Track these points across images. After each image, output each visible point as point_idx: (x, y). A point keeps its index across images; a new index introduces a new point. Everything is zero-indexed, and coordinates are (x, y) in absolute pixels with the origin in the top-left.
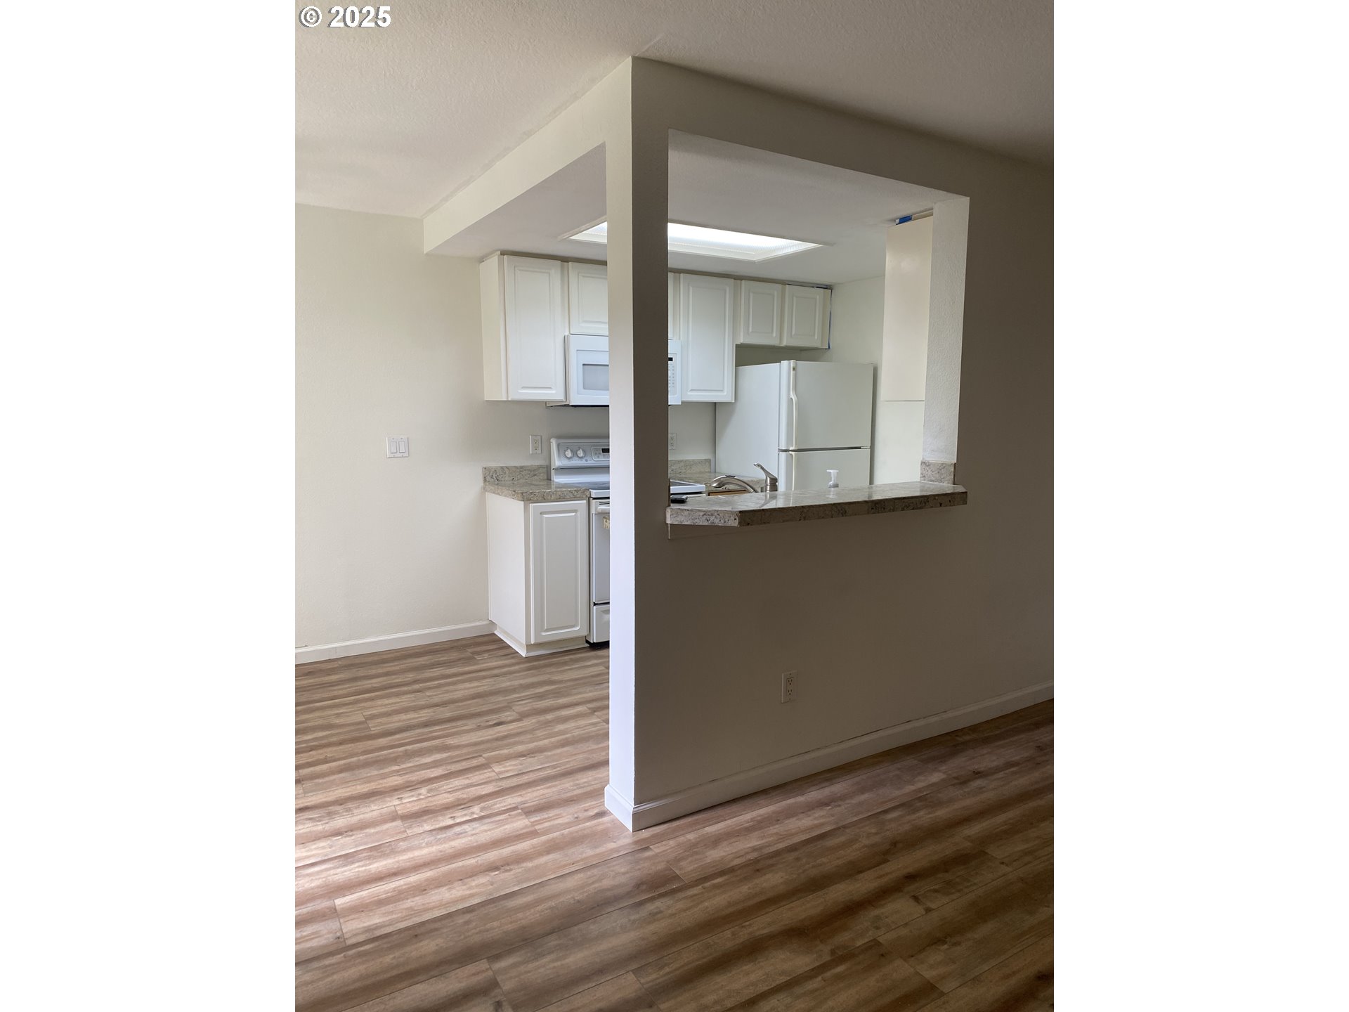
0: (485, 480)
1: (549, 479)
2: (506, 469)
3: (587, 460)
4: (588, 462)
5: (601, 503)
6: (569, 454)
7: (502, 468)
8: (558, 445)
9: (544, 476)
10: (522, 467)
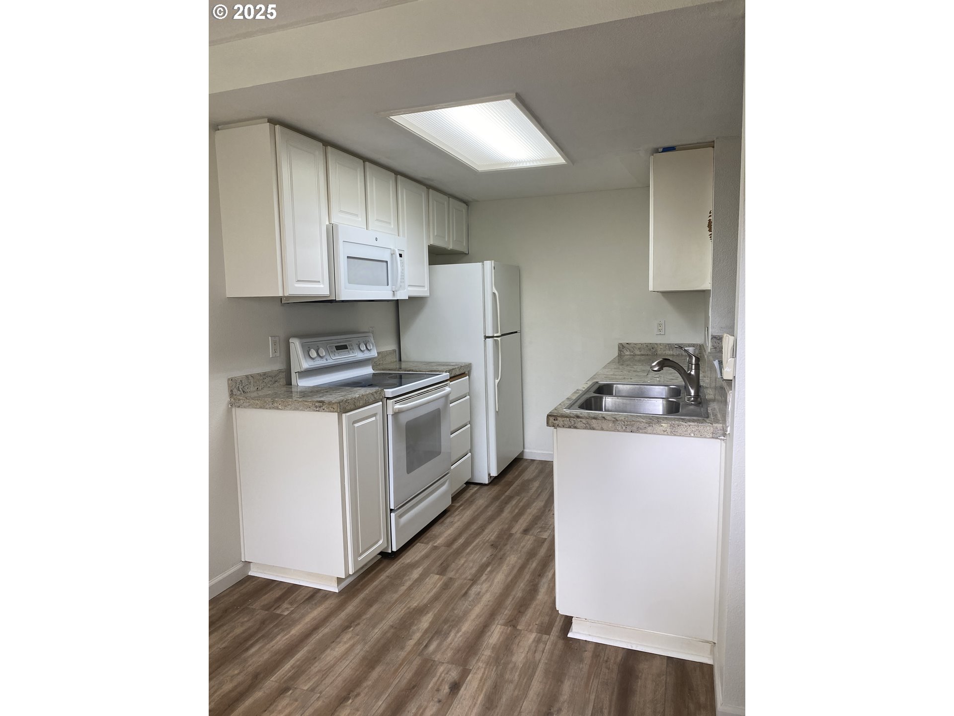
0: (232, 394)
1: (289, 383)
2: (251, 378)
3: (327, 360)
4: (329, 361)
5: (396, 402)
6: (313, 354)
7: (247, 377)
8: (303, 346)
9: (283, 381)
10: (265, 374)
